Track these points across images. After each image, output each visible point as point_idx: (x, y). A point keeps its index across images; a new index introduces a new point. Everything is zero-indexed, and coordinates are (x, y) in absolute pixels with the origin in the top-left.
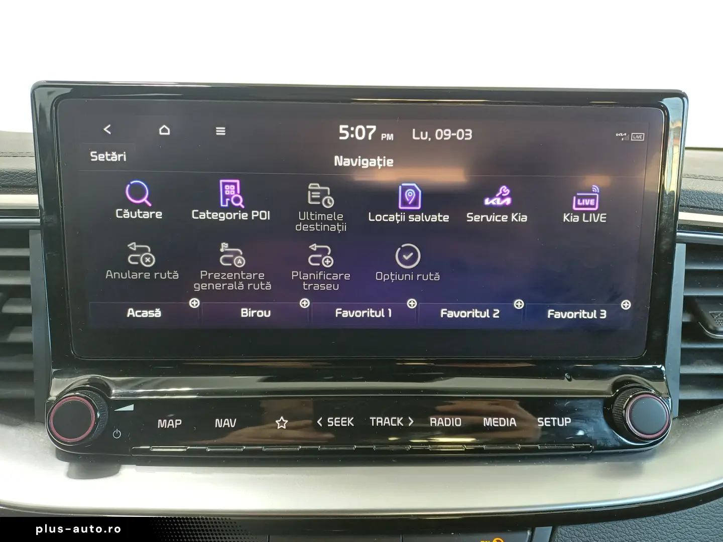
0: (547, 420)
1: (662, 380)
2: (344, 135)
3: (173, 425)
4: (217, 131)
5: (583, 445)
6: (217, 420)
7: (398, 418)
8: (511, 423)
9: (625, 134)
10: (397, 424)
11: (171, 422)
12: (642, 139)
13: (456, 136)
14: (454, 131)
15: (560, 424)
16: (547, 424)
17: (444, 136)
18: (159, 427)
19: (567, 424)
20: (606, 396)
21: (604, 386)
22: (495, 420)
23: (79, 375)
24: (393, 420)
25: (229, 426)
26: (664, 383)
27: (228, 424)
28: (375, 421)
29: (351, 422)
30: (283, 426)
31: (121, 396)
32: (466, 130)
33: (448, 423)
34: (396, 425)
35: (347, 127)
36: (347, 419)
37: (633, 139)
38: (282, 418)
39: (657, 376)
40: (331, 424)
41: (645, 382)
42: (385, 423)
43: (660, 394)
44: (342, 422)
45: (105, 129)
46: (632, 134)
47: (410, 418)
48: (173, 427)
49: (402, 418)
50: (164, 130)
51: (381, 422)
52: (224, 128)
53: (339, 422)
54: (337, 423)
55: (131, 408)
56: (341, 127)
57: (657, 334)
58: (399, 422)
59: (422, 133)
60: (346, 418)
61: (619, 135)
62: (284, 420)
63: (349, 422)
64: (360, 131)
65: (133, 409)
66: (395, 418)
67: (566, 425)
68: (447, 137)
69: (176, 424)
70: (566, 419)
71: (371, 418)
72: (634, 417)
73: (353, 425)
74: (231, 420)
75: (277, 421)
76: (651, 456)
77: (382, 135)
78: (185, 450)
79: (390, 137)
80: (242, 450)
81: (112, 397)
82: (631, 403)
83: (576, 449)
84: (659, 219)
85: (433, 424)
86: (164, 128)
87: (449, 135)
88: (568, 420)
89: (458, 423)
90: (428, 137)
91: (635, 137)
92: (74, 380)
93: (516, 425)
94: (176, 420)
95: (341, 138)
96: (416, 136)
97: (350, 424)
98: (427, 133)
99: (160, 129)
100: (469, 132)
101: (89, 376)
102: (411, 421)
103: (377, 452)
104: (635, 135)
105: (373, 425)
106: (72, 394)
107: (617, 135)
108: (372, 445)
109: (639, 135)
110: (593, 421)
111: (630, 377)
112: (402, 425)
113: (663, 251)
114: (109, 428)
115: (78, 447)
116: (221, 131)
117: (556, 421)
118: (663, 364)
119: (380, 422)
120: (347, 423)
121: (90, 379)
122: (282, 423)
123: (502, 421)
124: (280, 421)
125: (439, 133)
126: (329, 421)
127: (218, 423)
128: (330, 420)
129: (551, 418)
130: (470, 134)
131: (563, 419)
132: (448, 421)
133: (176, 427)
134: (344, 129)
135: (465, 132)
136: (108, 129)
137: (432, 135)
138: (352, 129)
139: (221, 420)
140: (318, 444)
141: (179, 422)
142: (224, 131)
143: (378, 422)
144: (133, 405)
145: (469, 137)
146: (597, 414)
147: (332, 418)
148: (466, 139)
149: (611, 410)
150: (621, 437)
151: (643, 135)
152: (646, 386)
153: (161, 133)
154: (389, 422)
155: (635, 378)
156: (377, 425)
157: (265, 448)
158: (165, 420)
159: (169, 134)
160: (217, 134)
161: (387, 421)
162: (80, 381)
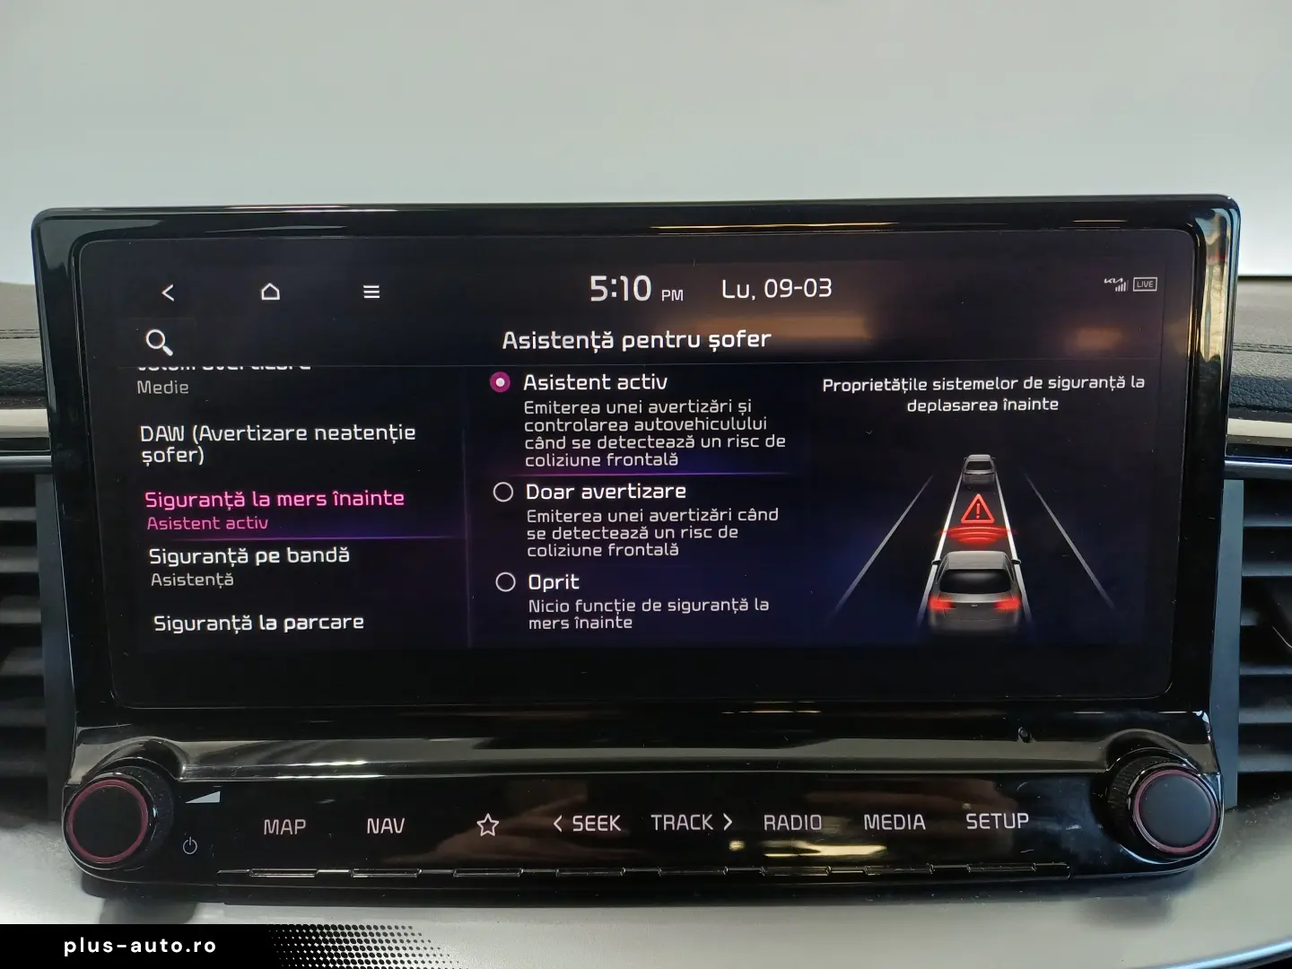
0: (984, 818)
1: (1206, 741)
2: (600, 293)
3: (290, 829)
4: (366, 292)
5: (1053, 864)
6: (371, 820)
7: (704, 816)
8: (916, 824)
9: (1121, 280)
10: (701, 826)
12: (1154, 288)
13: (802, 290)
14: (799, 282)
15: (1007, 824)
16: (984, 824)
17: (780, 292)
18: (264, 833)
19: (1022, 824)
20: (1096, 771)
21: (1090, 753)
22: (886, 819)
23: (125, 736)
24: (694, 818)
26: (1208, 746)
27: (390, 828)
28: (661, 820)
29: (616, 823)
30: (491, 831)
31: (198, 776)
32: (822, 280)
33: (796, 824)
34: (699, 829)
35: (604, 278)
36: (609, 817)
37: (1136, 288)
38: (488, 816)
39: (1196, 733)
40: (579, 827)
41: (1170, 742)
42: (679, 824)
43: (1199, 769)
44: (599, 823)
45: (164, 293)
46: (1135, 278)
47: (725, 816)
48: (291, 833)
49: (711, 816)
50: (270, 292)
51: (672, 823)
52: (378, 287)
53: (593, 823)
54: (589, 826)
55: (214, 798)
56: (594, 279)
57: (1191, 653)
58: (705, 822)
59: (739, 286)
60: (606, 817)
61: (1110, 281)
62: (491, 821)
63: (612, 823)
65: (219, 801)
66: (698, 816)
67: (1019, 826)
68: (787, 292)
69: (296, 828)
70: (1019, 815)
71: (652, 816)
72: (1148, 812)
73: (619, 829)
74: (395, 820)
75: (479, 823)
76: (1183, 884)
77: (663, 291)
78: (312, 876)
79: (677, 295)
80: (416, 875)
81: (182, 779)
82: (1144, 786)
83: (1041, 871)
84: (1190, 437)
85: (768, 825)
86: (272, 289)
87: (790, 288)
88: (1023, 818)
89: (816, 824)
90: (751, 294)
91: (1140, 284)
92: (116, 746)
93: (924, 828)
94: (297, 821)
95: (594, 299)
96: (728, 293)
97: (613, 827)
98: (748, 287)
99: (263, 291)
100: (826, 283)
101: (142, 739)
102: (728, 822)
103: (665, 879)
104: (1140, 281)
105: (657, 829)
106: (110, 774)
107: (1106, 281)
108: (655, 866)
109: (1146, 280)
111: (1142, 734)
112: (712, 829)
114: (176, 835)
115: (121, 871)
116: (372, 292)
117: (1001, 819)
118: (1206, 709)
119: (669, 823)
120: (608, 826)
121: (146, 744)
122: (488, 825)
123: (899, 820)
124: (484, 821)
125: (771, 286)
126: (574, 823)
127: (373, 826)
128: (577, 820)
129: (992, 815)
130: (829, 287)
131: (1013, 814)
132: (796, 820)
133: (296, 833)
134: (598, 283)
135: (820, 284)
136: (167, 293)
137: (757, 290)
138: (615, 282)
139: (378, 820)
140: (554, 867)
141: (300, 824)
142: (378, 292)
143: (665, 823)
144: (218, 793)
145: (826, 291)
146: (1077, 807)
147: (581, 817)
148: (821, 296)
149: (1105, 798)
150: (1127, 850)
151: (1154, 280)
152: (1172, 751)
153: (263, 298)
154: (686, 824)
155: (1152, 734)
156: (665, 829)
157: (458, 872)
158: (277, 821)
159: (278, 298)
160: (366, 297)
161: (683, 822)
162: (125, 747)
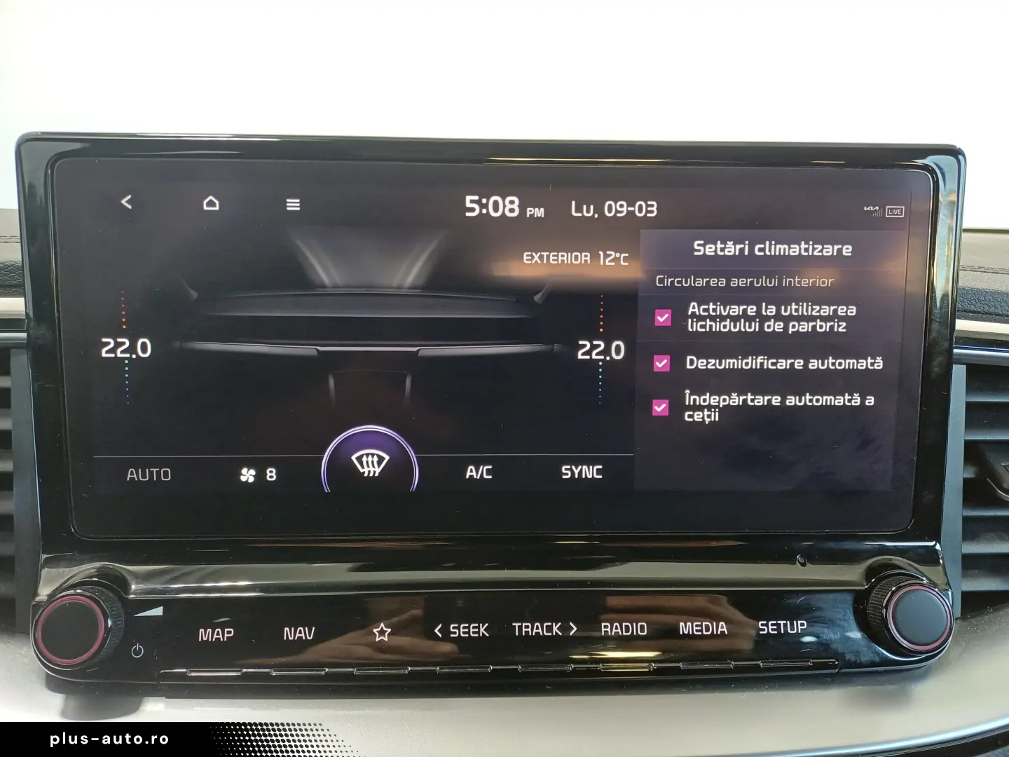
0: (772, 625)
1: (937, 563)
2: (473, 210)
3: (221, 636)
4: (288, 204)
5: (825, 660)
6: (286, 629)
7: (554, 624)
8: (720, 630)
9: (877, 208)
10: (552, 632)
11: (218, 632)
12: (901, 215)
13: (634, 210)
14: (631, 204)
15: (791, 630)
16: (772, 630)
17: (617, 211)
18: (200, 640)
19: (801, 629)
20: (858, 588)
21: (853, 574)
22: (697, 626)
23: (82, 562)
24: (547, 626)
25: (304, 638)
26: (940, 568)
27: (303, 635)
28: (520, 628)
29: (485, 630)
30: (385, 637)
31: (145, 594)
32: (649, 203)
33: (627, 630)
34: (550, 634)
35: (476, 198)
36: (479, 626)
37: (888, 214)
38: (382, 625)
39: (930, 558)
40: (455, 633)
41: (911, 565)
42: (535, 631)
43: (935, 585)
44: (472, 630)
45: (124, 202)
46: (887, 207)
47: (571, 624)
48: (222, 640)
49: (560, 624)
50: (211, 204)
51: (529, 630)
52: (298, 201)
53: (467, 630)
54: (464, 633)
55: (158, 611)
56: (468, 198)
57: (928, 497)
58: (555, 629)
59: (585, 207)
60: (477, 625)
61: (868, 209)
62: (385, 629)
63: (482, 630)
64: (496, 203)
65: (162, 614)
66: (550, 624)
67: (800, 632)
68: (621, 212)
69: (226, 635)
70: (799, 622)
71: (514, 624)
72: (899, 618)
73: (487, 635)
74: (306, 628)
75: (375, 630)
76: (924, 676)
77: (528, 209)
78: (239, 674)
79: (539, 212)
80: (323, 673)
81: (132, 596)
82: (895, 599)
83: (816, 666)
84: (928, 331)
85: (605, 631)
86: (211, 201)
87: (625, 209)
88: (802, 625)
89: (642, 630)
90: (594, 213)
91: (891, 212)
92: (75, 570)
93: (726, 633)
94: (226, 630)
95: (468, 214)
96: (576, 212)
97: (483, 633)
98: (592, 207)
99: (205, 202)
100: (652, 206)
101: (98, 564)
102: (573, 628)
103: (524, 674)
104: (891, 209)
105: (517, 634)
106: (72, 592)
107: (865, 209)
108: (516, 664)
109: (896, 209)
110: (839, 626)
111: (891, 560)
112: (560, 634)
113: (934, 376)
114: (126, 642)
115: (80, 671)
116: (293, 205)
117: (785, 625)
118: (938, 540)
119: (527, 630)
120: (478, 632)
121: (99, 569)
122: (382, 633)
123: (707, 627)
124: (379, 629)
125: (610, 207)
126: (452, 630)
127: (289, 634)
128: (454, 628)
129: (779, 622)
130: (654, 209)
131: (795, 622)
132: (627, 627)
133: (225, 640)
134: (472, 201)
135: (648, 206)
136: (128, 202)
138: (484, 201)
139: (293, 629)
140: (436, 664)
141: (230, 632)
142: (298, 205)
143: (524, 630)
144: (162, 607)
145: (652, 212)
146: (844, 616)
147: (457, 625)
148: (649, 215)
149: (865, 609)
150: (881, 649)
151: (902, 209)
152: (914, 572)
153: (205, 208)
154: (540, 630)
155: (898, 560)
156: (524, 634)
157: (358, 670)
158: (210, 630)
159: (217, 208)
160: (288, 209)
161: (538, 629)
162: (84, 570)
